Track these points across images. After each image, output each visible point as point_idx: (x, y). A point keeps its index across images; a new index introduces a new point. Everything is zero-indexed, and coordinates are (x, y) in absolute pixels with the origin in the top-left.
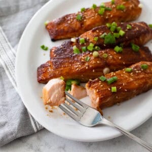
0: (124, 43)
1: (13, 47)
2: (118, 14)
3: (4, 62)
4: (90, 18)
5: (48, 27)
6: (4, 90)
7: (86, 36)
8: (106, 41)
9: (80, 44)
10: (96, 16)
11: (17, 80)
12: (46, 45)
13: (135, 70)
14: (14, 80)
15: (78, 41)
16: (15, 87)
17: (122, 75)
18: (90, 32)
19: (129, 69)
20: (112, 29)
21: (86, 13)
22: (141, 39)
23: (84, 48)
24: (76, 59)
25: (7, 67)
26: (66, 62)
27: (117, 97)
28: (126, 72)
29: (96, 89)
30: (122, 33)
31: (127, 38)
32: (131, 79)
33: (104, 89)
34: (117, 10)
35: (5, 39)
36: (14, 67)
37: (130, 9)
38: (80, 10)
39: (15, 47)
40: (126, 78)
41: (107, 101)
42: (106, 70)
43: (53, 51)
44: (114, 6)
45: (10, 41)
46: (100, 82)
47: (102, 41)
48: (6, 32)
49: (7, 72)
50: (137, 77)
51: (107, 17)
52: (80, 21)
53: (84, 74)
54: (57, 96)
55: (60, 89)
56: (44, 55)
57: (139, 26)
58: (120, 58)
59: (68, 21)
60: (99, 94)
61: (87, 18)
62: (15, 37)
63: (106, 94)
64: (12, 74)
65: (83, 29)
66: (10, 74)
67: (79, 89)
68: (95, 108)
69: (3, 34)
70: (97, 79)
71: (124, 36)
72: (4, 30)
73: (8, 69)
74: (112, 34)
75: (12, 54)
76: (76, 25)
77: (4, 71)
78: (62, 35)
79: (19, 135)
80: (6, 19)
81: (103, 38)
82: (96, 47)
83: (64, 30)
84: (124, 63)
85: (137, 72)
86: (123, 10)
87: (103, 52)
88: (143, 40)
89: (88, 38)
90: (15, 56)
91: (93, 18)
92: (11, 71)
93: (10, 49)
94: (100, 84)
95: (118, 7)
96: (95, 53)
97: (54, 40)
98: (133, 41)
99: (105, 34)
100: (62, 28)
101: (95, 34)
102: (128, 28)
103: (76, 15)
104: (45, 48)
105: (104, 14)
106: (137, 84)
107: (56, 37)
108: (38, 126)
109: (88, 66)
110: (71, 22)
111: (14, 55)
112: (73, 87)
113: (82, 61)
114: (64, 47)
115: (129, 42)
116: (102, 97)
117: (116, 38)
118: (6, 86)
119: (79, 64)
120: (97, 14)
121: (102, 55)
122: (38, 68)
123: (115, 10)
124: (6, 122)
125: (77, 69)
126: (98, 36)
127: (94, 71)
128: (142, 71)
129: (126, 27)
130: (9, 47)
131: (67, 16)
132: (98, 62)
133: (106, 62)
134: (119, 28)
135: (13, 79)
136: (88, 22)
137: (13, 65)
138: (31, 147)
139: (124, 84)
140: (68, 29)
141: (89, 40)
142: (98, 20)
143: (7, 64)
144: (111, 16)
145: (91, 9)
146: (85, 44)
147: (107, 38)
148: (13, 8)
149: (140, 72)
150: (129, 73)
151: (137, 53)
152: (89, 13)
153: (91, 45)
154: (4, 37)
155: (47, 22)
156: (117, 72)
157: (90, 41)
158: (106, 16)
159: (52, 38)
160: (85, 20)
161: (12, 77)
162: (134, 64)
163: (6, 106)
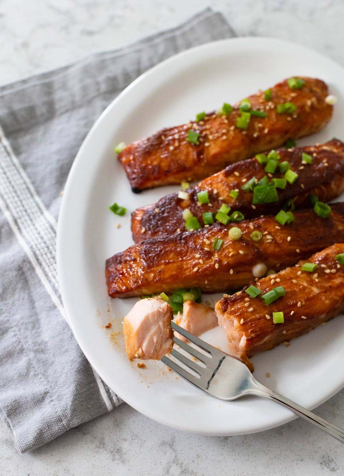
0: (296, 198)
1: (48, 206)
2: (280, 125)
3: (31, 248)
4: (218, 137)
5: (124, 159)
6: (36, 314)
7: (211, 184)
8: (258, 198)
9: (199, 204)
10: (232, 133)
11: (61, 291)
12: (121, 204)
13: (323, 266)
14: (56, 291)
15: (193, 197)
16: (59, 307)
17: (294, 281)
18: (220, 175)
19: (309, 266)
20: (270, 169)
21: (208, 126)
22: (333, 186)
23: (208, 216)
24: (191, 244)
25: (38, 260)
26: (171, 251)
27: (284, 332)
28: (303, 272)
29: (239, 317)
30: (291, 176)
31: (302, 186)
32: (316, 290)
33: (258, 316)
34: (278, 115)
35: (28, 188)
36: (54, 258)
37: (307, 109)
38: (194, 119)
39: (53, 208)
40: (304, 288)
41: (262, 342)
42: (258, 269)
43: (139, 218)
44: (271, 105)
45: (38, 193)
46: (247, 299)
47: (247, 196)
48: (29, 170)
49: (38, 271)
50: (327, 285)
51: (255, 135)
52: (196, 146)
53: (210, 278)
54: (155, 340)
55: (161, 323)
56: (119, 227)
57: (329, 155)
58: (289, 239)
59: (168, 145)
60: (246, 330)
61: (211, 137)
62: (49, 182)
63: (261, 329)
64: (50, 274)
65: (203, 164)
66: (47, 275)
67: (200, 311)
68: (239, 356)
69: (24, 174)
70: (239, 293)
71: (297, 181)
72: (25, 166)
73: (40, 264)
74: (269, 179)
75: (47, 225)
76: (187, 155)
77: (32, 269)
78: (156, 179)
79: (76, 422)
80: (27, 138)
81: (251, 192)
82: (235, 215)
83: (159, 166)
84: (298, 251)
85: (328, 271)
86: (291, 115)
87: (251, 225)
88: (338, 186)
89: (215, 192)
90: (55, 232)
91: (224, 137)
92: (47, 269)
93: (42, 213)
94: (246, 305)
95: (280, 109)
96: (235, 232)
97: (137, 190)
98: (317, 191)
99: (254, 180)
100: (155, 163)
101: (232, 180)
102: (304, 162)
103: (187, 130)
104: (119, 211)
105: (250, 127)
106: (327, 302)
107: (141, 184)
108: (114, 398)
109: (220, 262)
110: (176, 148)
111: (52, 228)
112: (186, 307)
113: (206, 249)
114: (163, 212)
115: (307, 195)
116: (253, 335)
117: (279, 190)
118: (38, 304)
119: (198, 256)
120: (232, 128)
121: (250, 232)
122: (108, 262)
123: (273, 116)
124: (46, 393)
125: (196, 269)
126: (238, 185)
127: (231, 272)
128: (338, 270)
129: (301, 159)
130: (39, 208)
131: (165, 133)
132: (241, 252)
133: (258, 252)
134: (285, 163)
135: (54, 287)
136: (213, 148)
137: (51, 253)
138: (102, 444)
139: (299, 304)
140: (170, 166)
141: (218, 195)
142: (236, 142)
143: (37, 252)
144: (266, 131)
145: (220, 116)
146: (210, 205)
147: (259, 191)
148: (41, 110)
149: (334, 271)
150: (310, 273)
151: (326, 221)
152: (216, 124)
153: (224, 209)
154: (25, 183)
155: (121, 147)
156: (283, 272)
157: (221, 198)
158: (254, 130)
159: (134, 186)
160: (207, 144)
161: (50, 281)
162: (320, 250)
163: (43, 351)
